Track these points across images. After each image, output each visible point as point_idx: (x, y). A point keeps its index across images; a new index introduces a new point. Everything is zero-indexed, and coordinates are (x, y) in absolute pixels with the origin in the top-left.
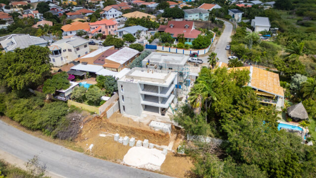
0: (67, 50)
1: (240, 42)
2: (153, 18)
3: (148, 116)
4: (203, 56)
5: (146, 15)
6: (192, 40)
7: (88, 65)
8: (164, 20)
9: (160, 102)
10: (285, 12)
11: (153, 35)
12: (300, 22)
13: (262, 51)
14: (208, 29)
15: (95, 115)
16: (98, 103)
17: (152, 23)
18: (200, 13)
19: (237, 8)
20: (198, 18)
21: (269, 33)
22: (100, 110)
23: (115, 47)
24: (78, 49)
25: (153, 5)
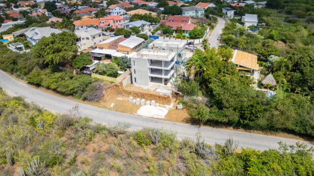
0: (85, 38)
1: (230, 33)
2: (154, 14)
3: (154, 85)
4: (197, 44)
5: (148, 12)
6: (188, 32)
7: (103, 50)
8: (165, 16)
9: (163, 74)
10: (276, 11)
11: (155, 28)
12: (288, 19)
13: (247, 40)
14: (202, 23)
15: (113, 84)
16: (115, 75)
17: (154, 19)
18: (196, 11)
19: (231, 6)
20: (194, 14)
22: (117, 80)
23: (125, 37)
24: (94, 38)
25: (153, 4)
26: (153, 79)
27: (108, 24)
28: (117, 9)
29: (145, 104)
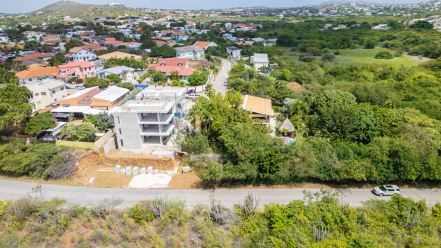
0: (40, 94)
1: (237, 77)
2: (138, 58)
3: (149, 147)
4: (200, 92)
5: (129, 56)
6: (187, 78)
7: (70, 107)
8: (153, 60)
9: (160, 131)
10: (289, 49)
11: (142, 75)
12: (302, 58)
13: (258, 83)
14: (204, 67)
15: (90, 151)
16: (92, 139)
17: (138, 63)
18: (194, 51)
19: (236, 45)
20: (192, 56)
21: (268, 68)
22: (96, 146)
23: (100, 87)
24: (54, 92)
25: (134, 45)
26: (147, 139)
27: (71, 73)
28: (84, 53)
29: (139, 173)
